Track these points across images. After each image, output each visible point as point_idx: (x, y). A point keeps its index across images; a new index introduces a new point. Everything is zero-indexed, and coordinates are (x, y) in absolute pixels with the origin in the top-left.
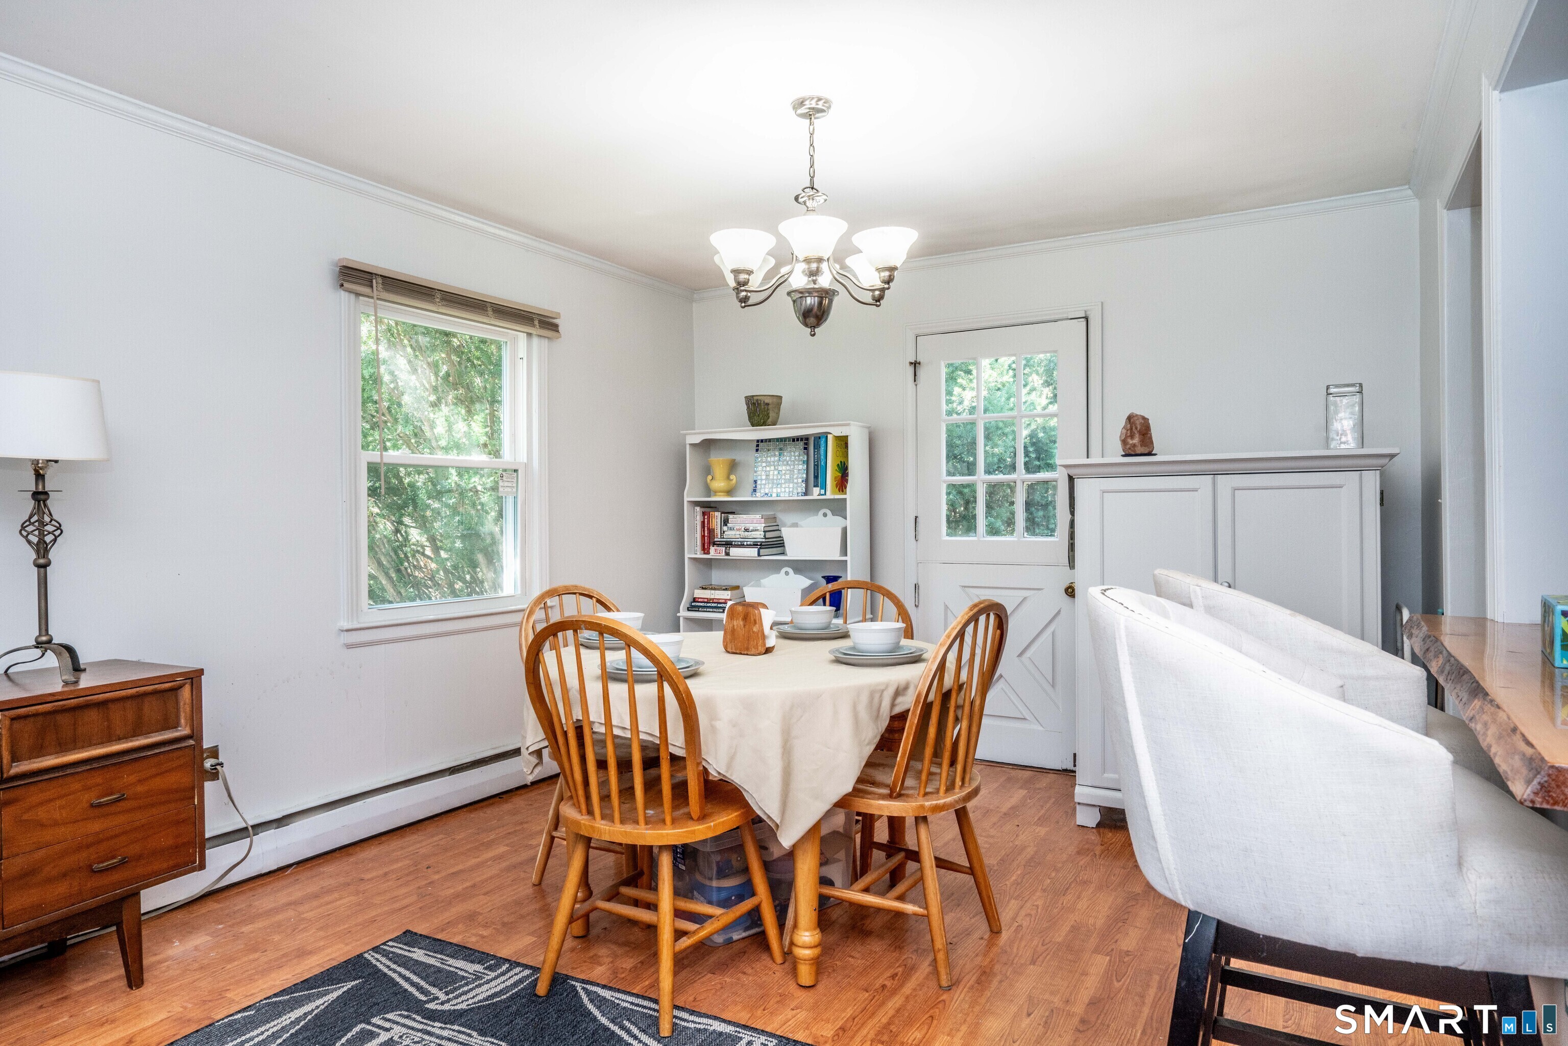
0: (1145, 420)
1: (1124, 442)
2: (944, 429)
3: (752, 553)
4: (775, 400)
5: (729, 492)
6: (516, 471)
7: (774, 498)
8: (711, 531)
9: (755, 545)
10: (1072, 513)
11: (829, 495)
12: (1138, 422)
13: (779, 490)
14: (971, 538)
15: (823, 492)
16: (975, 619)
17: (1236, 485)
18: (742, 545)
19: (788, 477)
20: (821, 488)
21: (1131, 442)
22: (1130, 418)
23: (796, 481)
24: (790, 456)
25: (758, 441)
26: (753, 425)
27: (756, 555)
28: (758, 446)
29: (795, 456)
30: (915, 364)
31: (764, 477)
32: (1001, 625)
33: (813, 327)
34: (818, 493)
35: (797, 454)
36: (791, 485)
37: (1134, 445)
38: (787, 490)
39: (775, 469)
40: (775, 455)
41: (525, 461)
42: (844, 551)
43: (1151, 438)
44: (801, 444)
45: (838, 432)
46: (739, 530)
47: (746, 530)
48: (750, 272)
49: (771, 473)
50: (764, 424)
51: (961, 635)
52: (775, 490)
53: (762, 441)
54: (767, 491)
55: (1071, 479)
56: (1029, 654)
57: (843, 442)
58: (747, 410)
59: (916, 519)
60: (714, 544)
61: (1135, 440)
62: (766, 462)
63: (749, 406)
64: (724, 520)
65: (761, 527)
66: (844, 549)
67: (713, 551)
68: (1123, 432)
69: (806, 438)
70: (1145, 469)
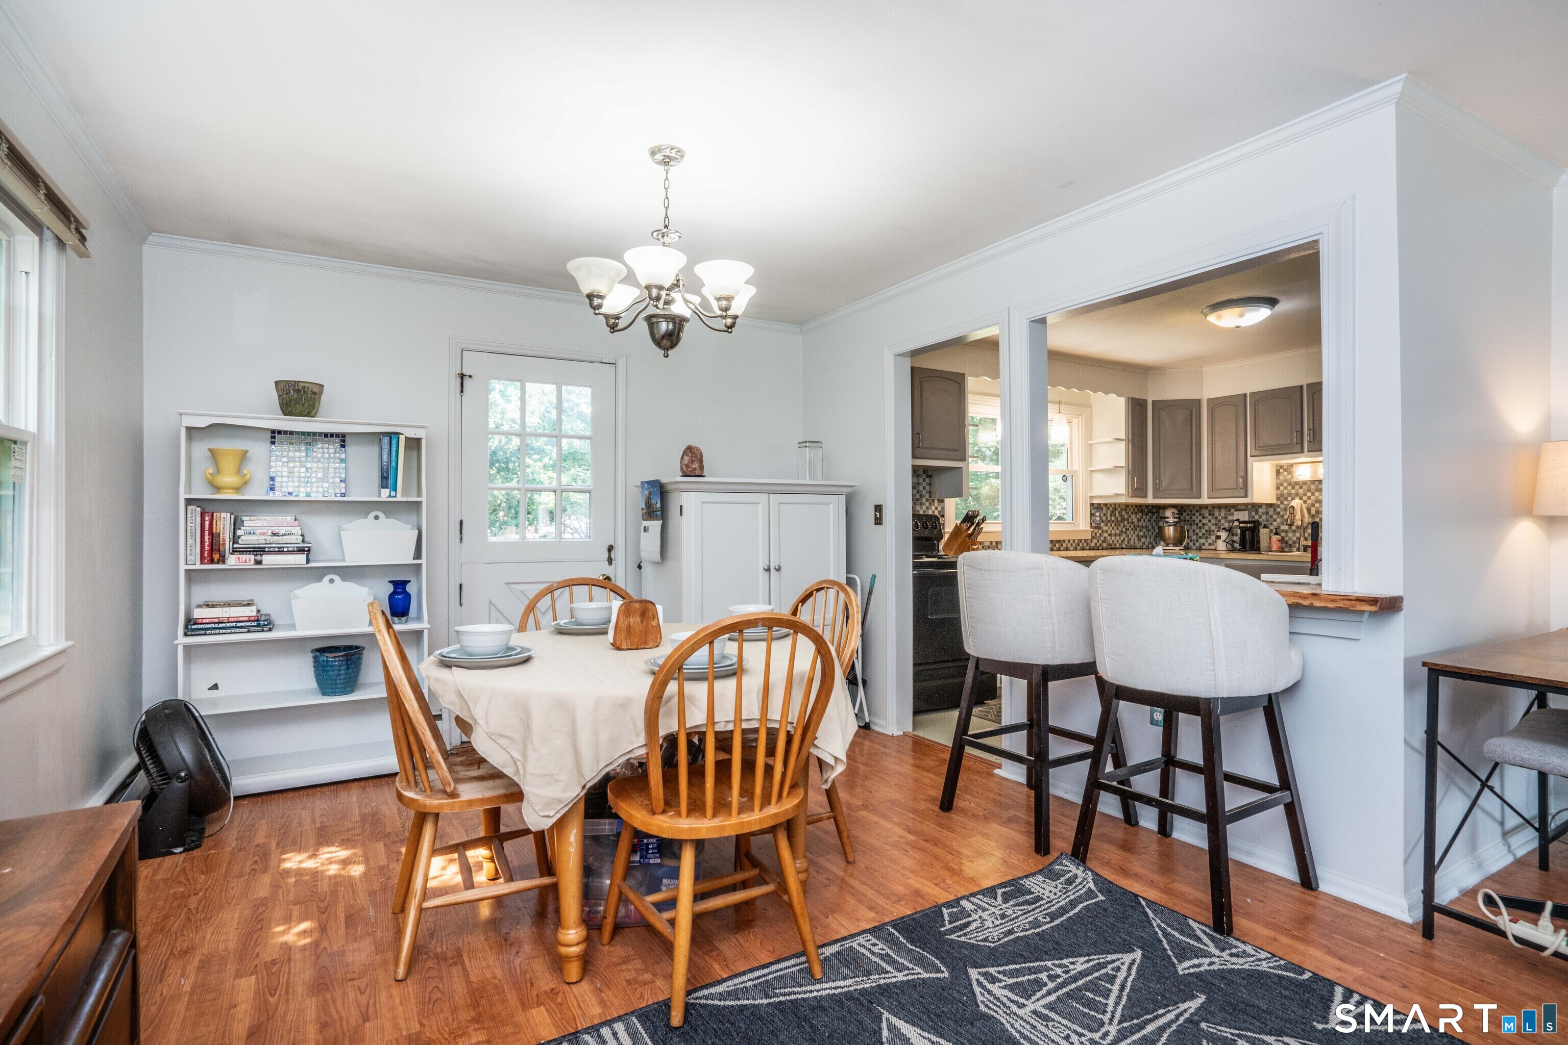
0: (700, 451)
4: (314, 388)
5: (237, 489)
7: (302, 497)
8: (214, 536)
13: (309, 490)
15: (393, 493)
18: (280, 551)
19: (320, 475)
20: (392, 490)
22: (688, 449)
23: (331, 480)
24: (323, 453)
25: (273, 432)
26: (285, 414)
27: (304, 561)
28: (273, 437)
29: (329, 454)
31: (285, 474)
34: (388, 494)
35: (332, 451)
36: (326, 485)
38: (321, 490)
39: (301, 466)
40: (300, 450)
45: (411, 433)
46: (264, 534)
47: (274, 534)
49: (296, 469)
52: (302, 489)
53: (280, 432)
54: (291, 490)
58: (280, 396)
59: (461, 522)
60: (234, 551)
61: (695, 465)
62: (287, 456)
63: (288, 393)
64: (237, 524)
65: (297, 530)
66: (418, 554)
67: (232, 561)
68: (686, 458)
69: (343, 435)
70: (706, 487)
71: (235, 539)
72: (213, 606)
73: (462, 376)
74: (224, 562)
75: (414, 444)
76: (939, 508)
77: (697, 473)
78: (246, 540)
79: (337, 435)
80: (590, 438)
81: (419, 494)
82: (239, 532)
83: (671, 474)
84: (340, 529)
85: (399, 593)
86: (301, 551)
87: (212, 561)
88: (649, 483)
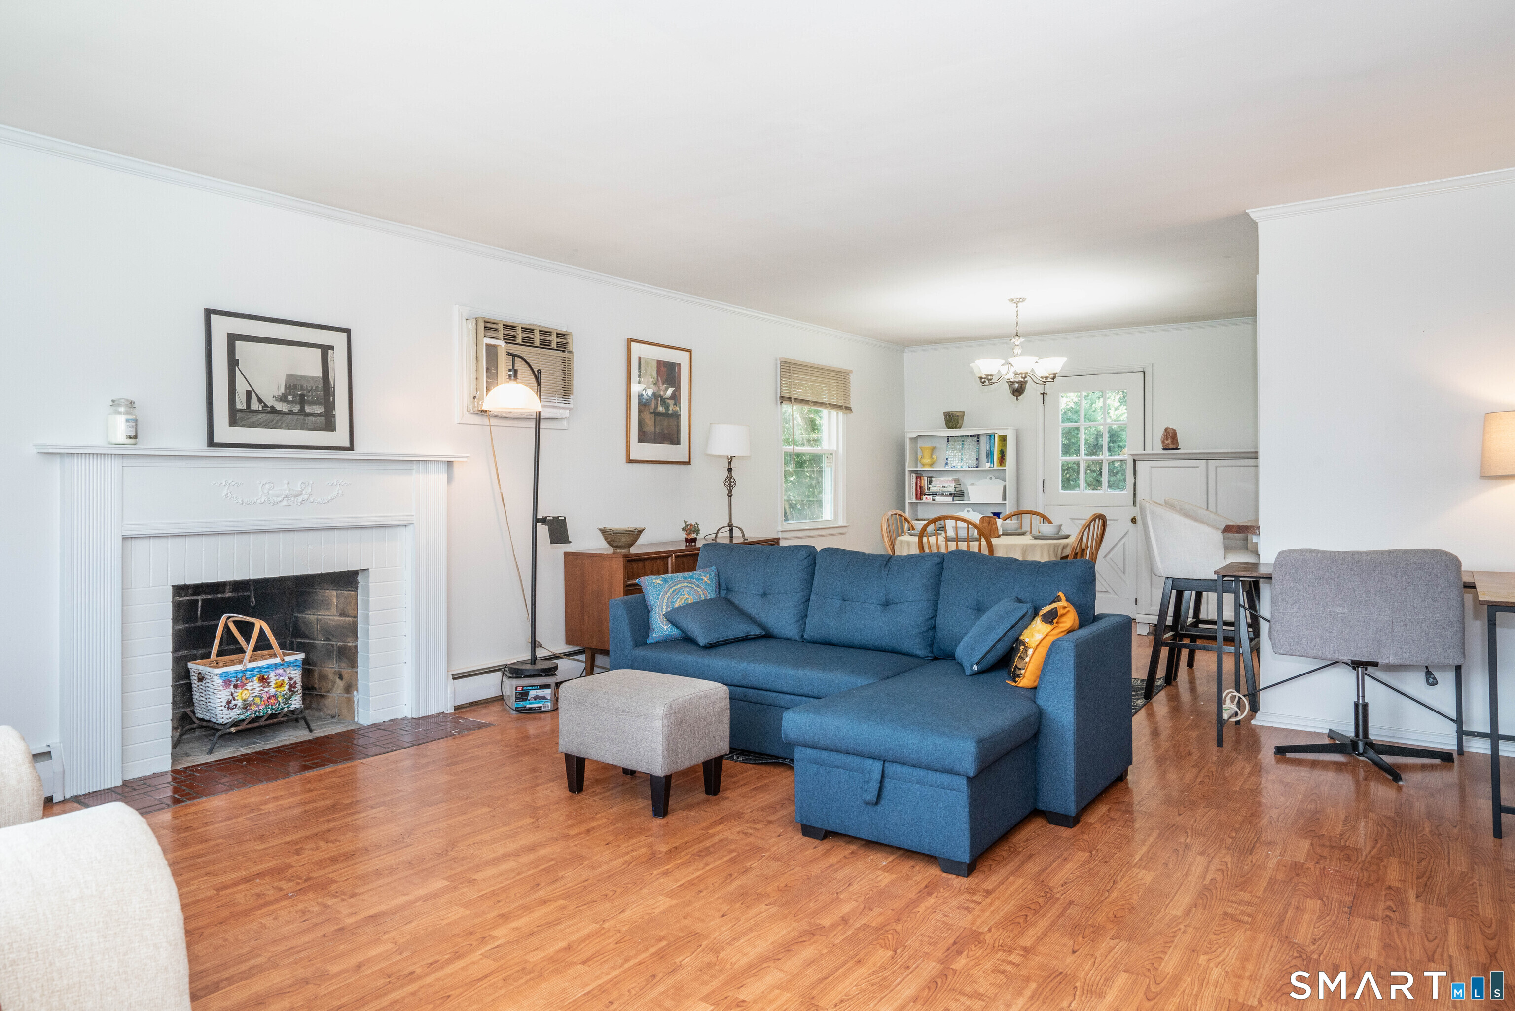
0: (1174, 431)
1: (1163, 442)
2: (1060, 430)
3: (950, 499)
4: (962, 414)
5: (931, 465)
6: (831, 454)
7: (958, 468)
8: (921, 487)
9: (951, 495)
10: (1135, 478)
11: (995, 468)
12: (1171, 432)
13: (961, 464)
14: (1076, 492)
15: (992, 465)
16: (1094, 519)
17: (1217, 465)
19: (966, 457)
20: (991, 463)
21: (1166, 442)
22: (1166, 430)
23: (972, 459)
24: (969, 445)
25: (950, 437)
26: (947, 428)
28: (948, 439)
30: (1043, 394)
31: (952, 457)
32: (1104, 525)
33: (1017, 397)
34: (989, 466)
35: (972, 444)
36: (969, 462)
37: (1168, 444)
38: (965, 464)
39: (959, 452)
40: (959, 445)
41: (836, 449)
42: (1004, 499)
43: (1177, 440)
44: (976, 438)
45: (1001, 433)
46: (939, 487)
47: (943, 487)
48: (992, 376)
49: (957, 454)
50: (956, 427)
51: (1089, 525)
52: (958, 464)
53: (952, 437)
54: (954, 465)
55: (1135, 461)
56: (1110, 555)
57: (1003, 439)
58: (946, 419)
59: (1044, 481)
61: (1169, 441)
62: (953, 448)
63: (950, 417)
64: (930, 481)
67: (925, 499)
69: (979, 435)
70: (1174, 457)
74: (921, 500)
77: (1171, 446)
78: (932, 489)
82: (930, 486)
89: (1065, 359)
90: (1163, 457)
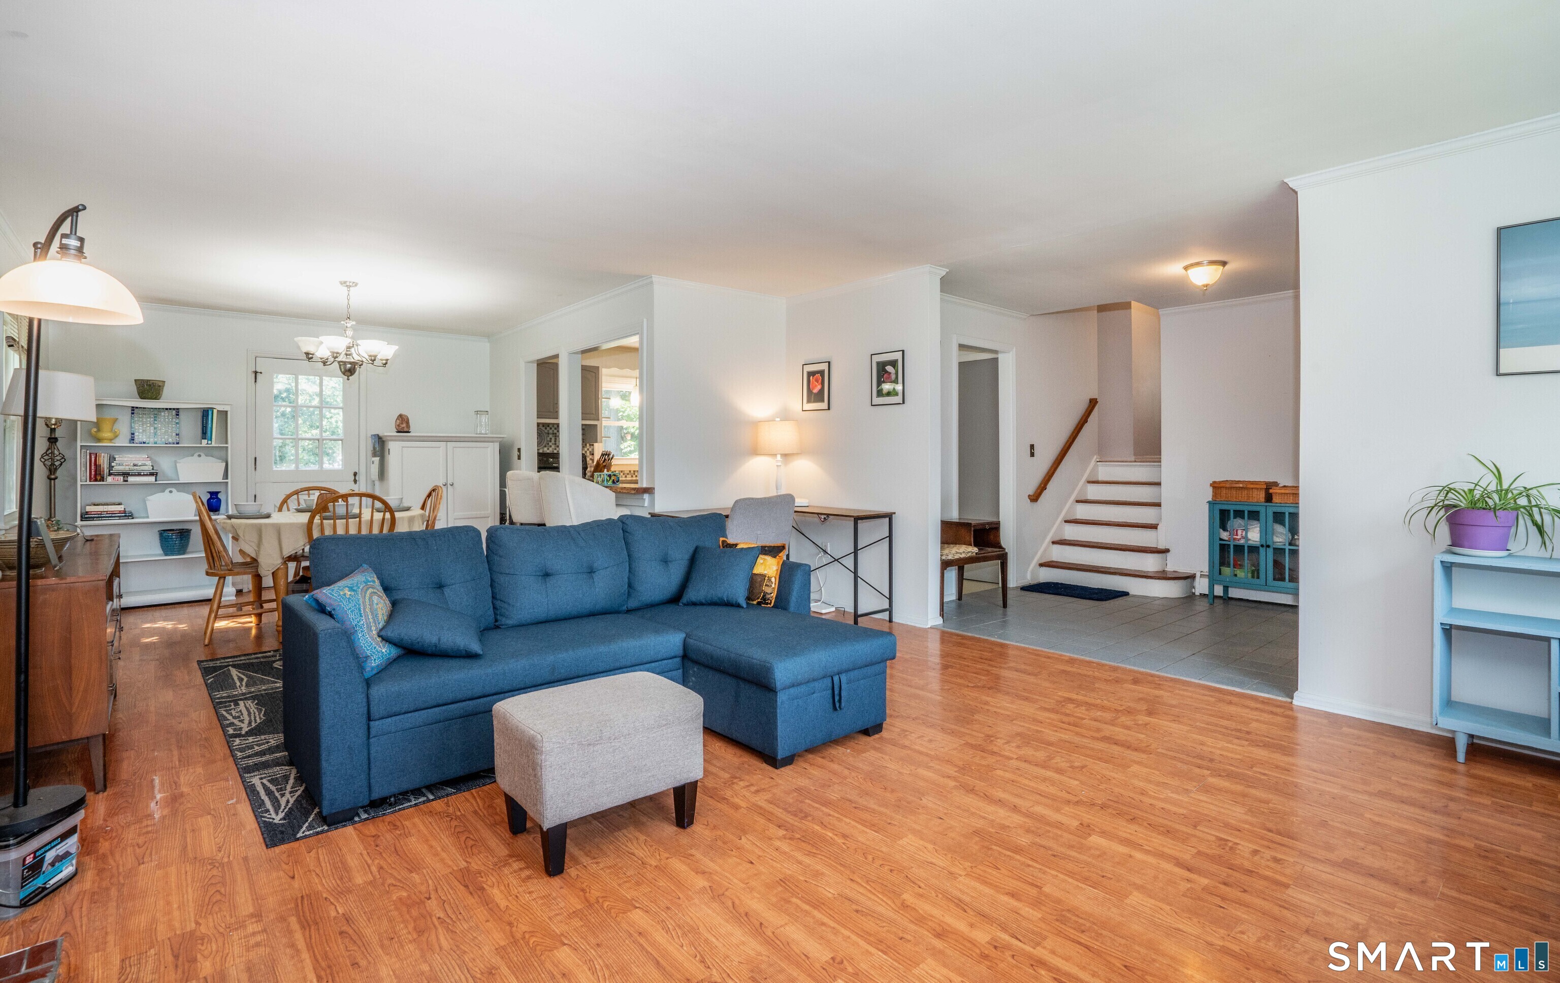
5: (111, 440)
7: (152, 444)
8: (98, 466)
11: (213, 445)
12: (404, 419)
13: (156, 440)
15: (209, 442)
17: (454, 446)
18: (139, 475)
19: (163, 432)
20: (209, 440)
21: (400, 426)
22: (399, 414)
23: (170, 435)
24: (165, 419)
25: (133, 407)
26: (140, 398)
27: (154, 480)
28: (133, 411)
29: (169, 420)
31: (141, 432)
33: (348, 376)
34: (206, 443)
35: (170, 418)
36: (166, 437)
37: (403, 427)
38: (163, 440)
39: (151, 426)
40: (150, 417)
42: (226, 477)
43: (408, 424)
44: (173, 412)
45: (221, 408)
46: (129, 465)
47: (135, 465)
49: (148, 428)
52: (152, 440)
53: (137, 408)
54: (145, 440)
58: (138, 388)
59: (255, 459)
60: (110, 474)
61: (404, 425)
62: (142, 421)
63: (143, 386)
64: (112, 459)
65: (149, 463)
66: (226, 475)
67: (110, 479)
68: (398, 421)
69: (178, 409)
70: (405, 438)
71: (111, 467)
72: (97, 505)
73: (256, 373)
74: (103, 481)
75: (224, 414)
76: (590, 450)
77: (406, 430)
78: (117, 468)
79: (174, 409)
80: (342, 408)
81: (227, 443)
82: (113, 464)
83: (388, 430)
84: (176, 462)
85: (213, 499)
86: (152, 474)
87: (96, 480)
88: (374, 435)
89: (397, 347)
90: (397, 438)
